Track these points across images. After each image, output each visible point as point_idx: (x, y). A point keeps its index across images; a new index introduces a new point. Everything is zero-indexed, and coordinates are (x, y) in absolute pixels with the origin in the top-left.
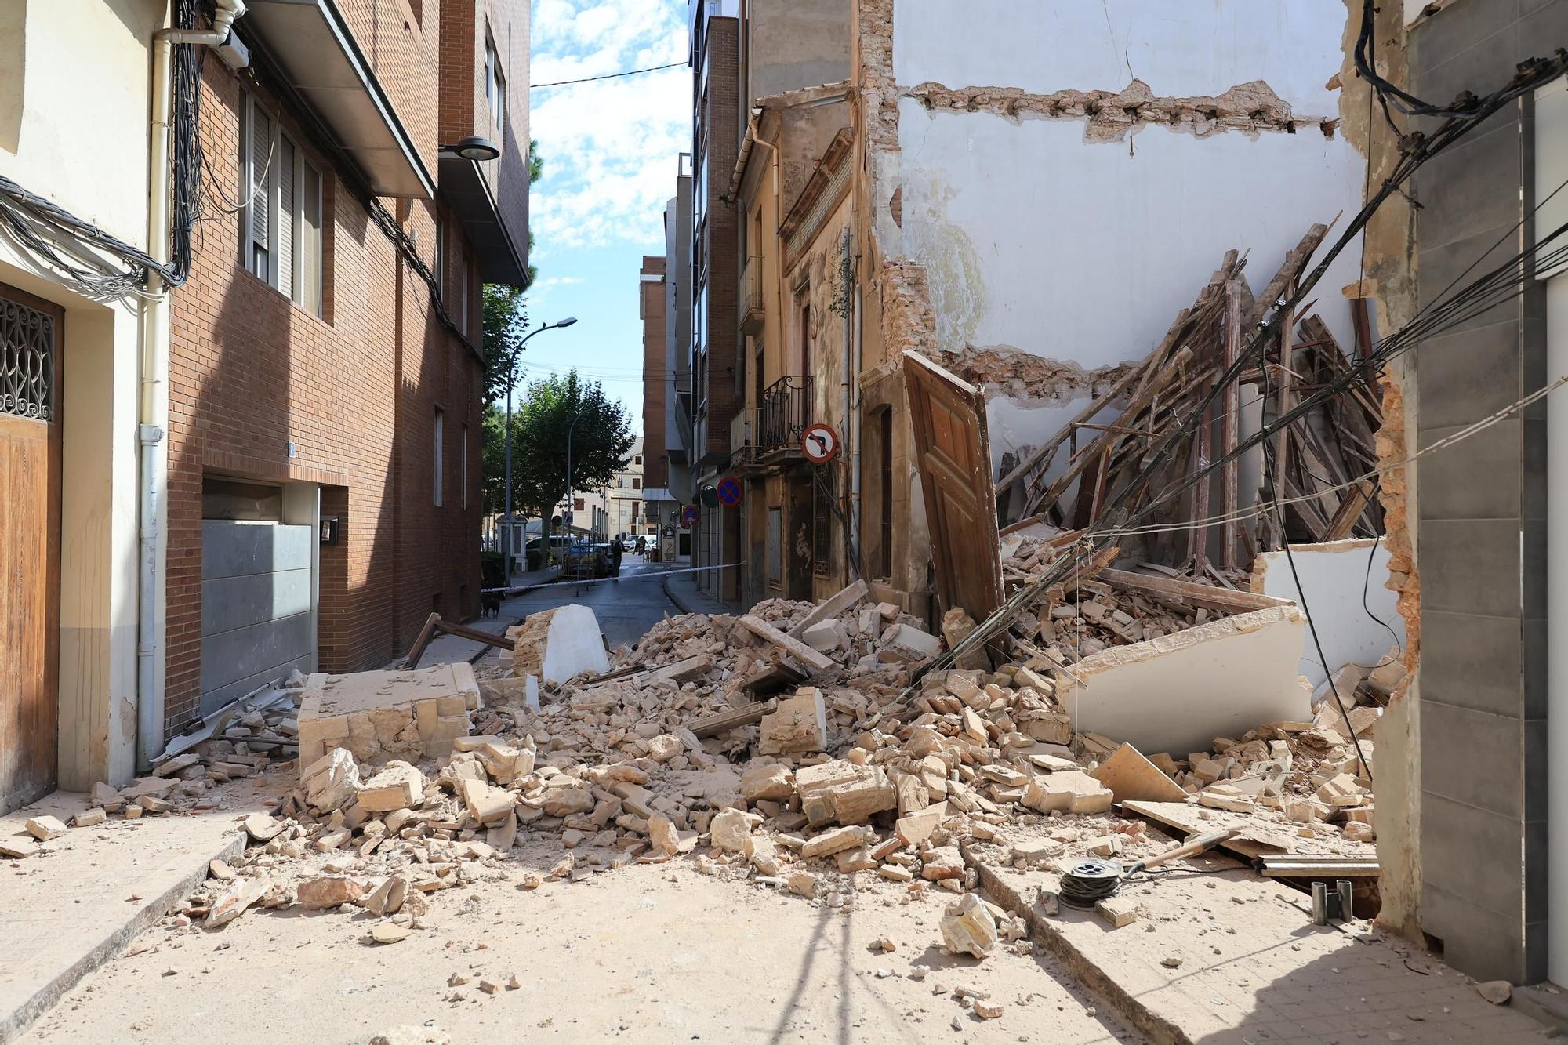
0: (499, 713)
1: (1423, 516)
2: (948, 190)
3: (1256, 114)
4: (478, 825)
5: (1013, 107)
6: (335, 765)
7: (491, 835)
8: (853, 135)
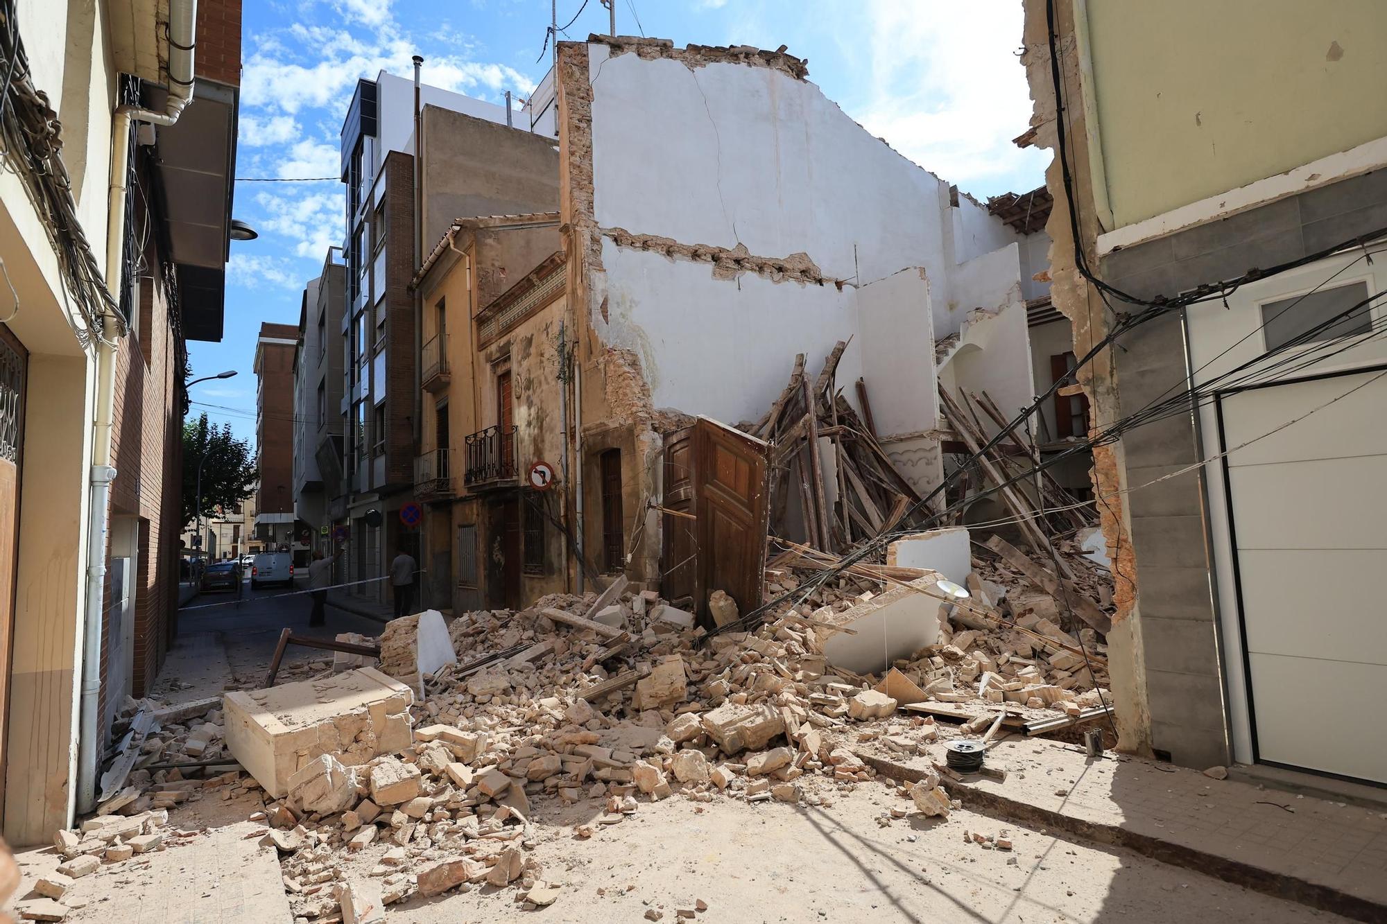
1: (1133, 516)
2: (632, 301)
3: (803, 272)
5: (670, 251)
6: (329, 770)
8: (567, 256)
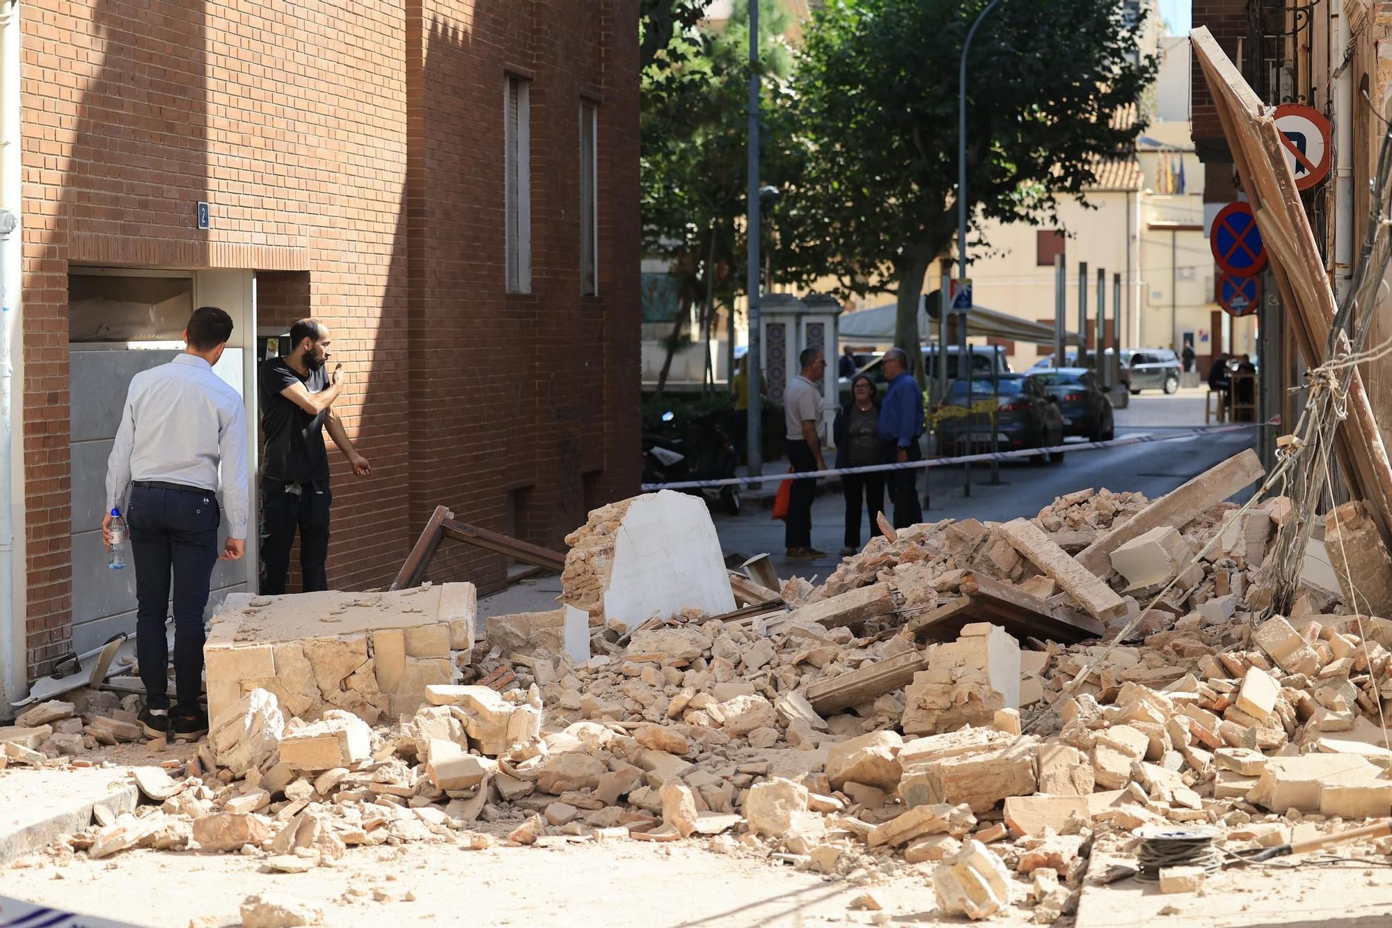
0: (515, 666)
4: (436, 793)
6: (252, 710)
7: (452, 805)
